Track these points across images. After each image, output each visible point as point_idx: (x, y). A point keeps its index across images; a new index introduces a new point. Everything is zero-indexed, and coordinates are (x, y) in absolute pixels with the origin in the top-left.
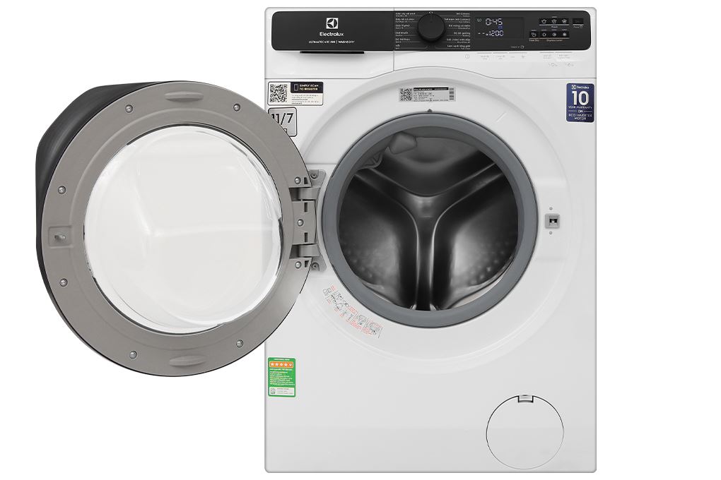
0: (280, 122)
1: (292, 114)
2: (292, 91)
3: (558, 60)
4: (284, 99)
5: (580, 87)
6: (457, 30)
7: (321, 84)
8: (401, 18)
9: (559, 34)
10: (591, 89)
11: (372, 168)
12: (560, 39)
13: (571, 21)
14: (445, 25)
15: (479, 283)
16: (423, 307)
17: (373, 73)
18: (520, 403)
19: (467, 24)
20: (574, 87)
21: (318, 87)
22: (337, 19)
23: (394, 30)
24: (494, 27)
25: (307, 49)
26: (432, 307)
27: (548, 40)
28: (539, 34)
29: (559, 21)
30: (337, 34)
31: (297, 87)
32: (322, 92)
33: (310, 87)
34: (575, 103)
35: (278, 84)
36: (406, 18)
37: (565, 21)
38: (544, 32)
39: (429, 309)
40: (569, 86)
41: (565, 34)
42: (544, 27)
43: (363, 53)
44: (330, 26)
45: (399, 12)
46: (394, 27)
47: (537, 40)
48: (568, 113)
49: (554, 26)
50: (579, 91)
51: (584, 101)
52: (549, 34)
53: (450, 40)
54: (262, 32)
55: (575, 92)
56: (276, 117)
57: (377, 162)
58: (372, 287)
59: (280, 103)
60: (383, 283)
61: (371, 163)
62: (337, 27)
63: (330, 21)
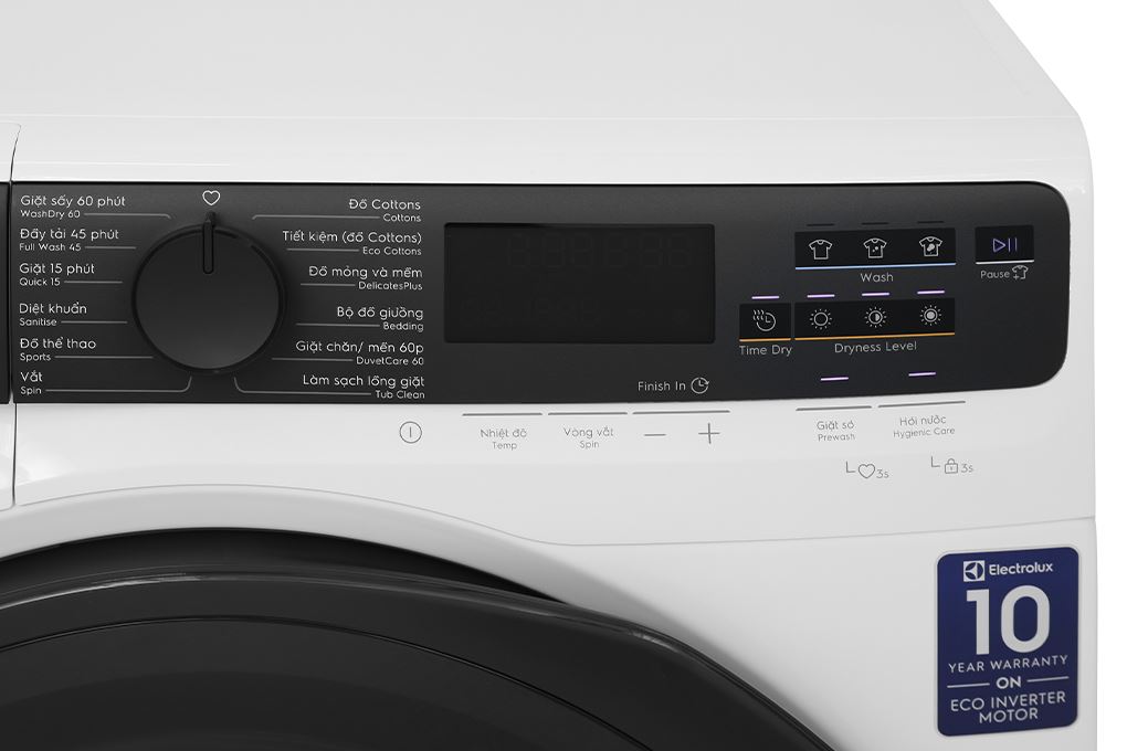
3: (894, 447)
5: (1005, 569)
6: (356, 298)
9: (903, 315)
12: (905, 341)
19: (403, 262)
20: (972, 572)
27: (842, 344)
28: (793, 319)
34: (983, 647)
38: (820, 305)
40: (950, 568)
41: (931, 315)
42: (820, 283)
47: (780, 346)
48: (944, 697)
49: (875, 274)
50: (998, 589)
51: (1025, 632)
52: (849, 316)
53: (316, 347)
55: (980, 598)
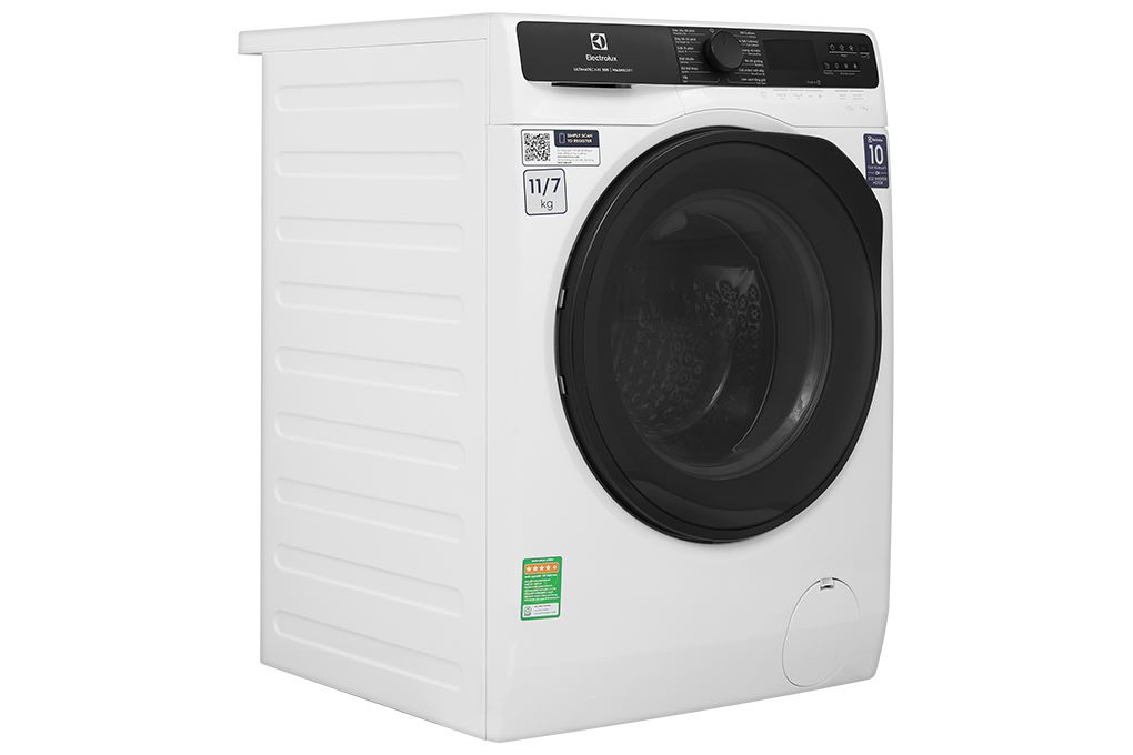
0: (542, 191)
1: (559, 179)
2: (557, 145)
3: (854, 101)
4: (545, 156)
5: (876, 139)
7: (596, 134)
8: (680, 36)
10: (884, 142)
13: (858, 47)
21: (591, 139)
22: (603, 35)
23: (677, 54)
27: (842, 73)
28: (832, 65)
29: (846, 48)
30: (609, 58)
31: (564, 138)
32: (598, 146)
33: (581, 138)
34: (873, 162)
35: (537, 133)
36: (687, 36)
38: (836, 62)
40: (865, 137)
41: (855, 66)
43: (629, 87)
44: (597, 45)
45: (677, 27)
46: (676, 50)
47: (830, 73)
49: (843, 54)
50: (874, 145)
51: (880, 158)
52: (841, 65)
55: (871, 146)
56: (536, 183)
59: (541, 162)
62: (606, 48)
63: (595, 38)
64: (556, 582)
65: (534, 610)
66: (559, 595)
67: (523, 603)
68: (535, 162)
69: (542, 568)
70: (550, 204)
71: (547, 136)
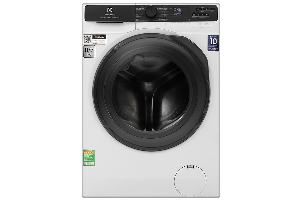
0: (88, 51)
1: (93, 48)
2: (93, 38)
3: (204, 26)
4: (90, 42)
5: (213, 37)
6: (162, 13)
7: (105, 36)
8: (138, 8)
9: (205, 15)
10: (218, 37)
11: (125, 70)
12: (205, 17)
13: (209, 9)
14: (157, 11)
15: (173, 119)
16: (149, 130)
17: (127, 31)
18: (188, 169)
19: (166, 10)
21: (104, 37)
22: (112, 8)
23: (136, 13)
24: (178, 12)
25: (99, 21)
26: (153, 130)
27: (200, 17)
28: (196, 15)
29: (205, 9)
30: (112, 15)
31: (95, 37)
32: (106, 39)
33: (101, 37)
34: (211, 43)
35: (87, 36)
36: (141, 8)
37: (207, 9)
38: (198, 14)
39: (152, 131)
40: (209, 36)
41: (207, 15)
42: (198, 12)
43: (123, 22)
44: (109, 11)
45: (138, 5)
46: (136, 12)
47: (195, 17)
48: (208, 47)
49: (202, 11)
51: (215, 42)
52: (200, 15)
53: (159, 17)
54: (80, 14)
55: (211, 39)
56: (86, 49)
57: (127, 68)
58: (127, 122)
59: (88, 43)
60: (131, 120)
61: (125, 68)
62: (112, 12)
63: (109, 9)
64: (93, 157)
65: (87, 163)
66: (94, 160)
67: (84, 161)
68: (86, 43)
69: (89, 152)
70: (90, 55)
71: (90, 36)
